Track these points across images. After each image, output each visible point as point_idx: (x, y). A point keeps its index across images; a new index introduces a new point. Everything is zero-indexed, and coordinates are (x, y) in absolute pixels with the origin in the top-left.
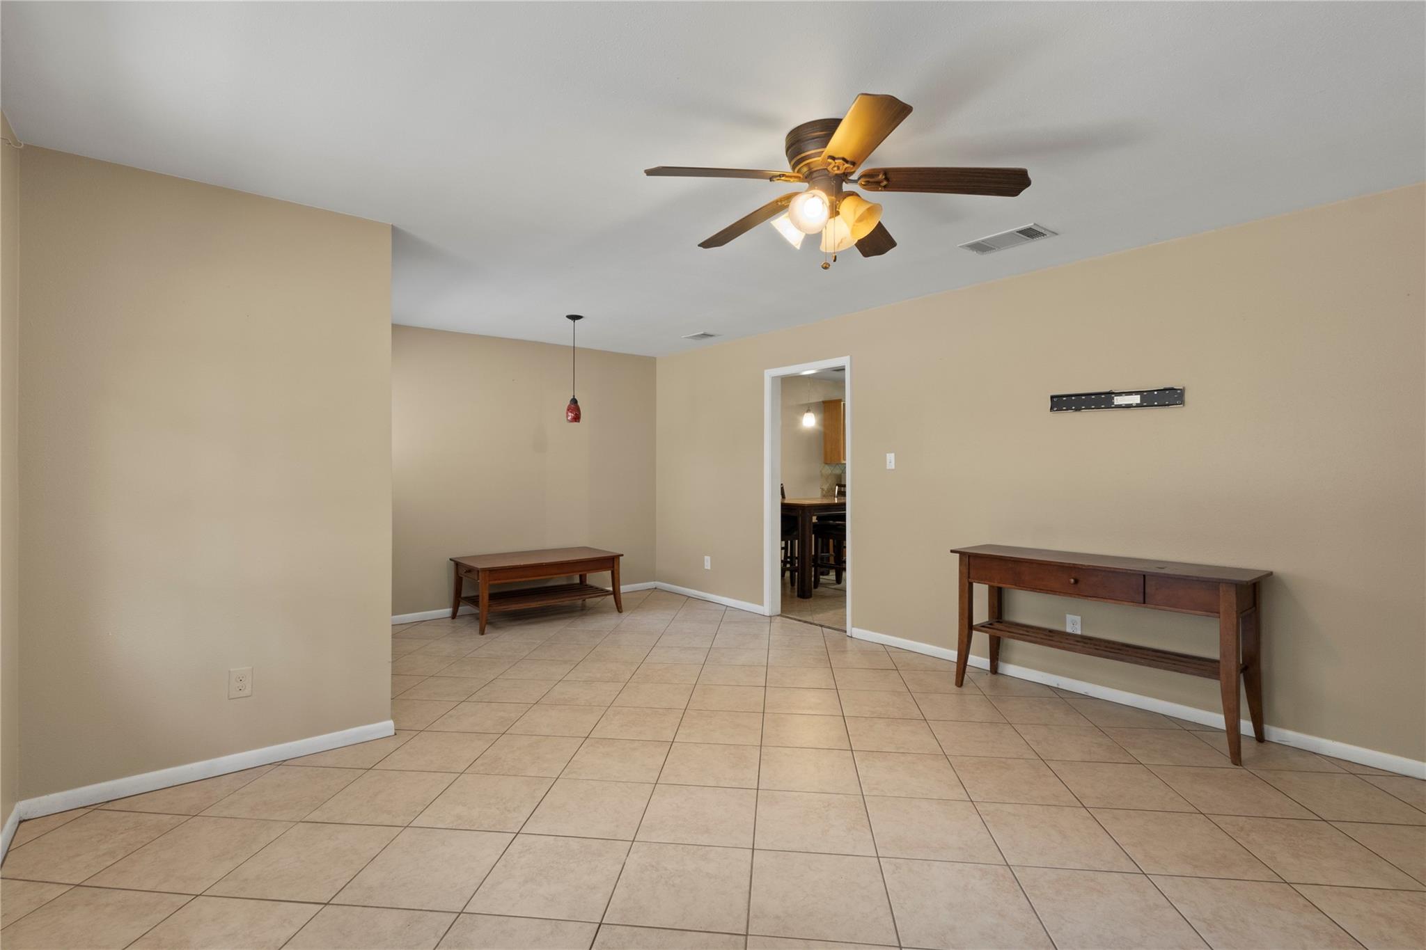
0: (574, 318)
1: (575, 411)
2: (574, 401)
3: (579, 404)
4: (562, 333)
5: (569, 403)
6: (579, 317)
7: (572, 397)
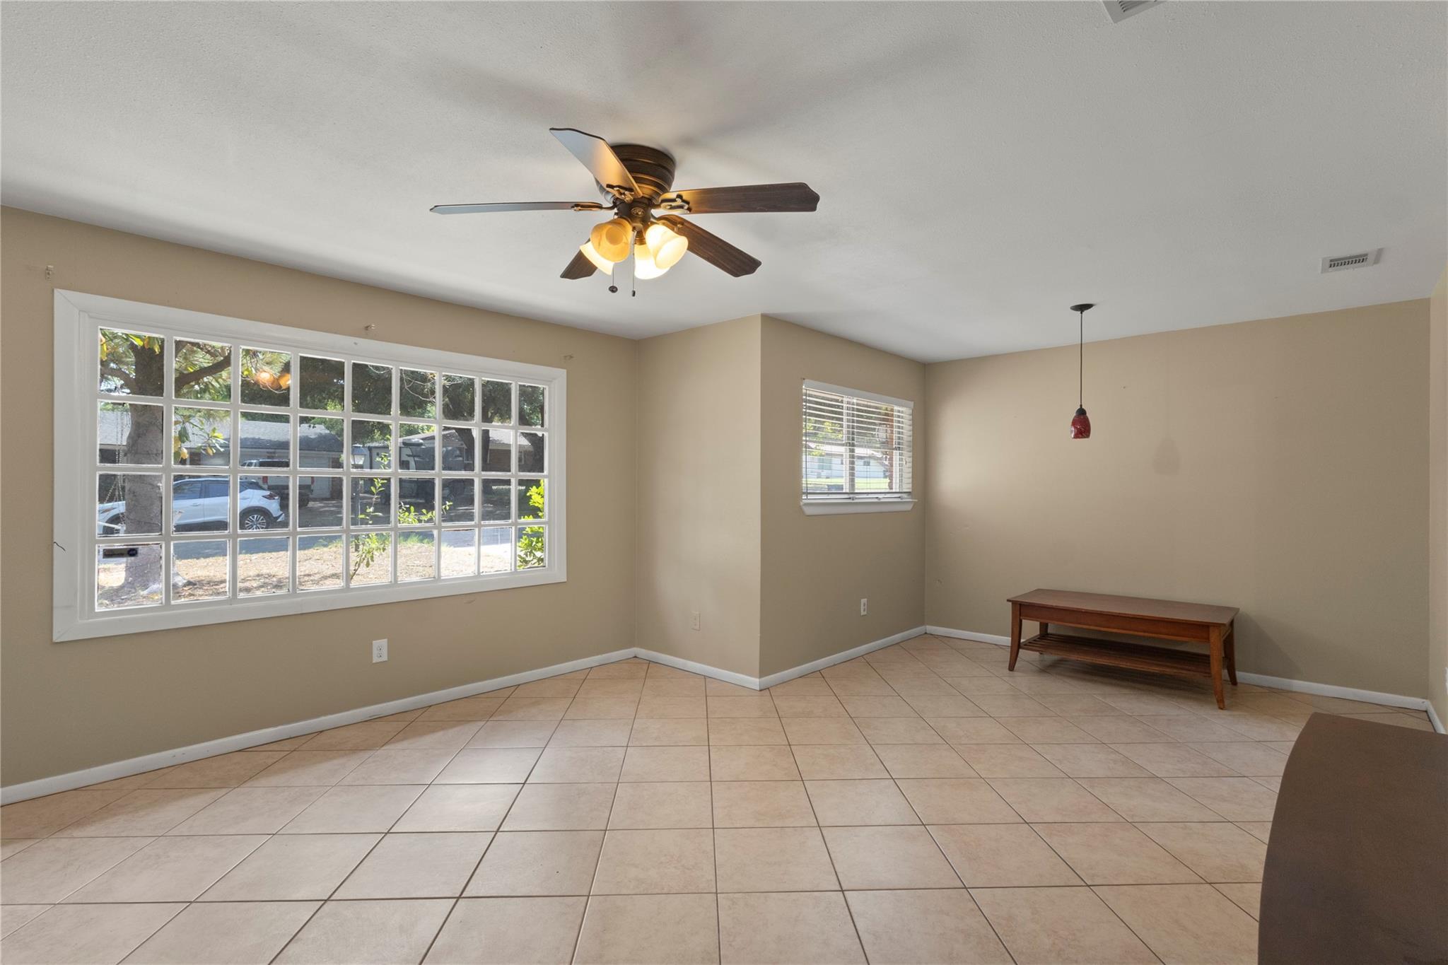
0: (1082, 308)
1: (1082, 426)
2: (1082, 412)
3: (1087, 415)
4: (1067, 328)
5: (1075, 415)
6: (1088, 306)
7: (1079, 407)
